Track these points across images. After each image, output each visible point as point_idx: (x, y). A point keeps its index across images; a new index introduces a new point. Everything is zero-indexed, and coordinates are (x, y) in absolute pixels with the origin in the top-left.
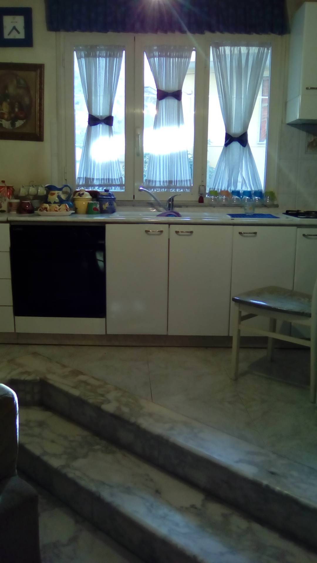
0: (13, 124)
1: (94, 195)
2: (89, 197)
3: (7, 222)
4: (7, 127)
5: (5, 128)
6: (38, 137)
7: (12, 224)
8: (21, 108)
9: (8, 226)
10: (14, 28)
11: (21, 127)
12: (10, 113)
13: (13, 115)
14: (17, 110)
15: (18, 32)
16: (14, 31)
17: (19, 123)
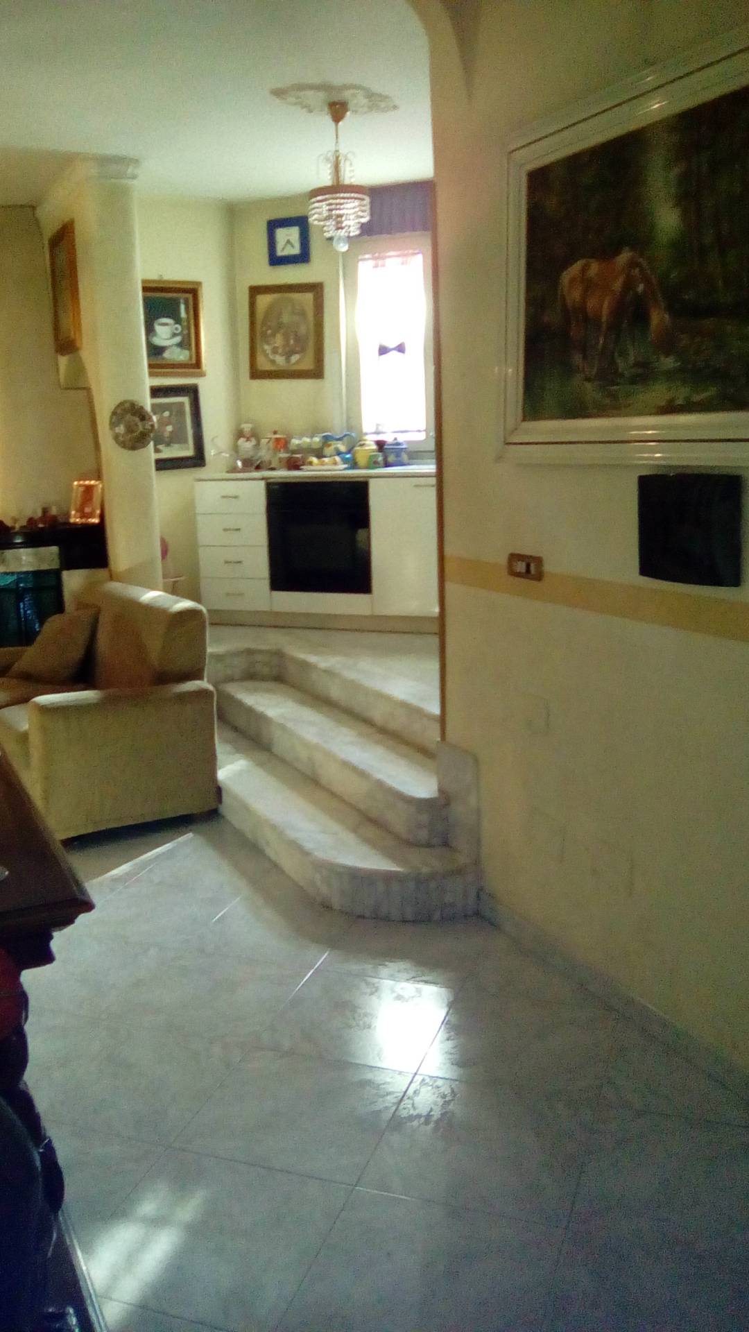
0: (288, 359)
1: (381, 445)
2: (375, 447)
3: (263, 479)
4: (281, 364)
5: (279, 365)
6: (317, 372)
7: (269, 481)
8: (297, 339)
9: (262, 484)
10: (288, 242)
11: (298, 362)
12: (284, 346)
13: (287, 349)
14: (292, 342)
15: (293, 246)
16: (289, 246)
17: (295, 358)
